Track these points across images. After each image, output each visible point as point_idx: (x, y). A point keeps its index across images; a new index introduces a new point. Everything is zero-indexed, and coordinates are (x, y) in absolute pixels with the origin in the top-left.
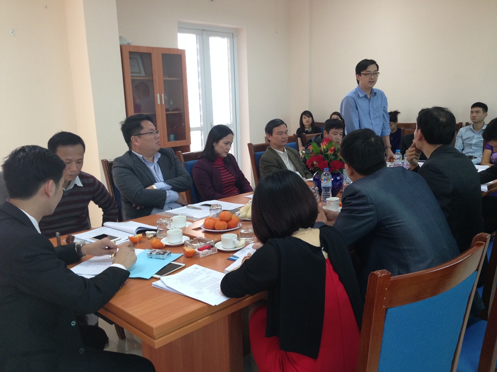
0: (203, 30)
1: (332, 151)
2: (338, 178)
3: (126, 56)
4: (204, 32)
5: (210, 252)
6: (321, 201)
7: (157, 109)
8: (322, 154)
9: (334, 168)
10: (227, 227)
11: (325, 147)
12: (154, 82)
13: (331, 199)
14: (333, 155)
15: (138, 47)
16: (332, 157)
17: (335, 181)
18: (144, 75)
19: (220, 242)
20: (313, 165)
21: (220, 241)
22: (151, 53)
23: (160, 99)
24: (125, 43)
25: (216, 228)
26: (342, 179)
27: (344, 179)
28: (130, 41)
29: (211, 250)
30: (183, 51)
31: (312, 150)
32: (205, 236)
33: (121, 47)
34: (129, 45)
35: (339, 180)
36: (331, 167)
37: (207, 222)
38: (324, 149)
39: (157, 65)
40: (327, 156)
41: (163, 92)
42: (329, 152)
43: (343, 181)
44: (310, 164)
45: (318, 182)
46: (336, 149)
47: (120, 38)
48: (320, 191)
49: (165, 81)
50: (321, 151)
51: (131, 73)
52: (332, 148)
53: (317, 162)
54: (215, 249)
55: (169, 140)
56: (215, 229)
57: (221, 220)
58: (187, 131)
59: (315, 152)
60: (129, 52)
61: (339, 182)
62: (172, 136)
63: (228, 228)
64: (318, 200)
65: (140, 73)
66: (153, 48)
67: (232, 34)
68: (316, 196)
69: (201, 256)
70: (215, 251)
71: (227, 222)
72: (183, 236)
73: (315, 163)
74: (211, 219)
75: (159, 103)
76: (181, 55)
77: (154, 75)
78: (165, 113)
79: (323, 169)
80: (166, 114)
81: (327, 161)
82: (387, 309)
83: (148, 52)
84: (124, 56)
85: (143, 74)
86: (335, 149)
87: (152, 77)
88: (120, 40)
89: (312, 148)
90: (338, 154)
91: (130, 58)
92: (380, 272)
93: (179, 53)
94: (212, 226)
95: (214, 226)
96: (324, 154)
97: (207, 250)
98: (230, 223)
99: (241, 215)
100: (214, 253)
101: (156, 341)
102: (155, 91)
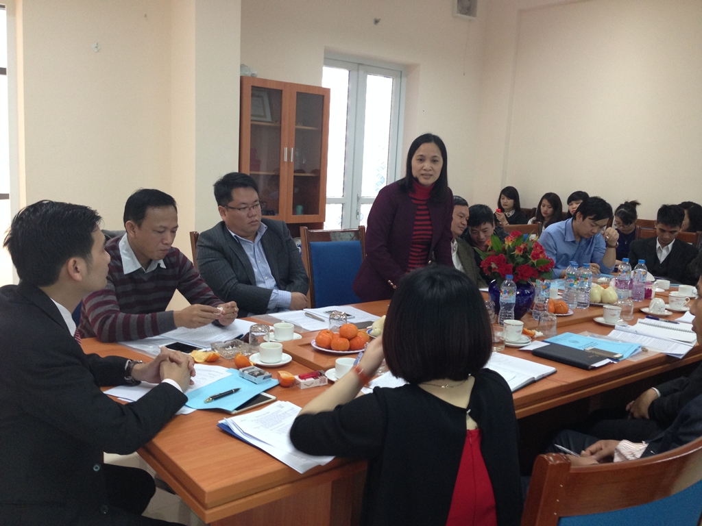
0: (360, 64)
1: (520, 251)
2: (527, 291)
3: (248, 92)
4: (360, 66)
5: (316, 383)
6: (497, 322)
7: (282, 168)
8: (505, 254)
9: (522, 275)
10: (348, 348)
11: (510, 244)
12: (282, 131)
13: (513, 322)
14: (522, 256)
15: (265, 81)
16: (521, 260)
17: (522, 294)
18: (270, 120)
19: (334, 369)
20: (490, 268)
21: (334, 367)
22: (282, 91)
23: (288, 154)
24: (248, 74)
25: (332, 347)
26: (533, 293)
27: (536, 294)
28: (256, 72)
29: (318, 380)
30: (327, 91)
31: (492, 247)
32: (315, 358)
33: (242, 78)
34: (253, 77)
35: (530, 294)
36: (517, 274)
37: (321, 337)
38: (509, 246)
39: (289, 107)
40: (512, 257)
41: (294, 146)
42: (516, 252)
43: (533, 297)
44: (486, 266)
45: (495, 293)
46: (528, 249)
47: (242, 66)
48: (497, 309)
49: (297, 131)
50: (504, 249)
51: (252, 115)
52: (522, 246)
53: (497, 264)
54: (325, 379)
55: (295, 212)
56: (331, 349)
57: (342, 336)
58: (321, 202)
59: (495, 249)
60: (252, 86)
61: (528, 297)
62: (300, 208)
63: (350, 350)
64: (493, 322)
65: (265, 116)
66: (285, 84)
67: (400, 73)
68: (491, 315)
69: (303, 387)
70: (325, 382)
71: (349, 340)
72: (284, 354)
73: (493, 265)
74: (328, 332)
75: (286, 160)
76: (323, 96)
77: (283, 122)
78: (292, 174)
79: (504, 275)
80: (294, 176)
81: (511, 264)
82: (560, 518)
83: (278, 88)
84: (244, 91)
85: (269, 118)
86: (525, 248)
87: (281, 123)
88: (241, 70)
89: (491, 243)
90: (530, 257)
91: (253, 95)
92: (553, 457)
93: (321, 94)
94: (327, 343)
95: (330, 344)
96: (507, 253)
97: (312, 379)
98: (354, 342)
99: (372, 331)
100: (322, 384)
101: (207, 512)
102: (282, 143)
